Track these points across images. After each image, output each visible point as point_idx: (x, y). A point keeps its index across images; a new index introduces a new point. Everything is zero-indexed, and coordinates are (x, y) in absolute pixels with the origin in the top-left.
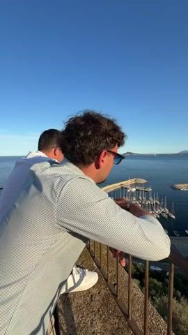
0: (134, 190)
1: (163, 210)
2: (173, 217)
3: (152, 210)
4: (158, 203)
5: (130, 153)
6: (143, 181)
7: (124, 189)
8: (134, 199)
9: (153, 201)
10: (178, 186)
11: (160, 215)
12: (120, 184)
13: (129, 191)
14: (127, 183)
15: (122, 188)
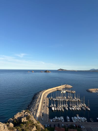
0: (65, 92)
1: (83, 105)
2: (89, 109)
3: (77, 105)
4: (80, 100)
5: (62, 69)
6: (70, 86)
7: (59, 91)
8: (65, 98)
9: (76, 99)
10: (91, 90)
11: (81, 108)
12: (56, 88)
13: (62, 92)
14: (60, 87)
15: (58, 90)
